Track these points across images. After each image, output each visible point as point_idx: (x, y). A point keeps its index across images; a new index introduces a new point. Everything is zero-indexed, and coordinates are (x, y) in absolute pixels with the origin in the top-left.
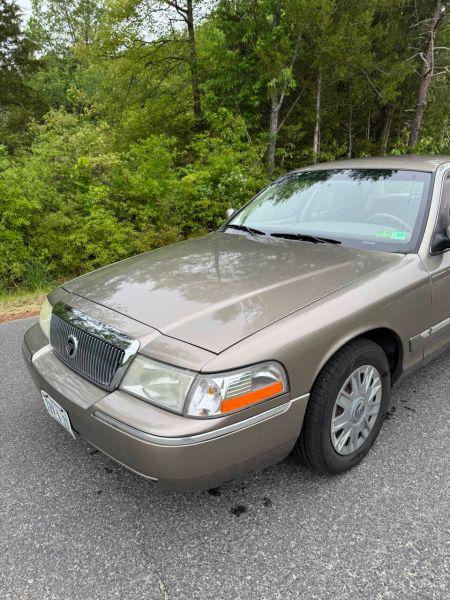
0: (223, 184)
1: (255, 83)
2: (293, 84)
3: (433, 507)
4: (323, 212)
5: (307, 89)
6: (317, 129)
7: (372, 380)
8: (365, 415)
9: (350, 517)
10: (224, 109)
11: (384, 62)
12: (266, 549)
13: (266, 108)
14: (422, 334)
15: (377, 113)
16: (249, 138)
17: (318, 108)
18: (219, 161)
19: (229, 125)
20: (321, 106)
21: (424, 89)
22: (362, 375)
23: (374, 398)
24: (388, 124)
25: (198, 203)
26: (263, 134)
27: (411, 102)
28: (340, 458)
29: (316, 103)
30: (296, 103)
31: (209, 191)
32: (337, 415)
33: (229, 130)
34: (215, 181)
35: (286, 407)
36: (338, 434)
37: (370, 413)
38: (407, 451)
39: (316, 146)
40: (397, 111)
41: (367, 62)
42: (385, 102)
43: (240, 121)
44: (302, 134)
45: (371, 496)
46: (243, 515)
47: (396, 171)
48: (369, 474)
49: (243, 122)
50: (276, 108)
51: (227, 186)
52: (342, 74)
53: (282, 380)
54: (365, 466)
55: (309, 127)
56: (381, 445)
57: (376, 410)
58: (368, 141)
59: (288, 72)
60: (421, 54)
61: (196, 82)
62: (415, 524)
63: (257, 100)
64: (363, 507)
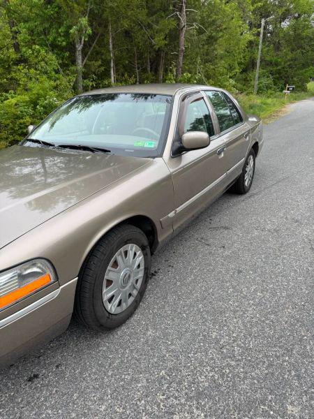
0: (41, 106)
1: (60, 27)
2: (90, 31)
3: (180, 340)
4: (108, 127)
5: (102, 35)
6: (112, 65)
7: (135, 254)
8: (132, 280)
9: (122, 362)
10: (37, 47)
11: (154, 18)
12: (52, 407)
13: (71, 47)
14: (169, 215)
15: (153, 54)
16: (61, 70)
17: (111, 49)
18: (36, 88)
19: (43, 60)
20: (114, 48)
21: (182, 38)
22: (126, 253)
23: (139, 266)
24: (162, 62)
25: (22, 121)
26: (73, 68)
27: (175, 47)
28: (114, 317)
29: (109, 45)
30: (95, 45)
31: (30, 111)
32: (107, 287)
33: (43, 64)
34: (34, 103)
35: (55, 293)
36: (110, 300)
37: (136, 278)
38: (166, 298)
39: (113, 78)
40: (166, 54)
41: (142, 16)
42: (157, 47)
43: (52, 57)
44: (102, 69)
45: (139, 340)
46: (36, 381)
47: (155, 95)
48: (139, 322)
49: (54, 57)
50: (79, 47)
51: (44, 107)
52: (126, 24)
53: (50, 273)
54: (136, 317)
55: (106, 63)
56: (149, 298)
57: (141, 275)
58: (150, 74)
59: (84, 21)
60: (178, 13)
61: (12, 24)
62: (167, 355)
63: (64, 41)
64: (132, 351)
